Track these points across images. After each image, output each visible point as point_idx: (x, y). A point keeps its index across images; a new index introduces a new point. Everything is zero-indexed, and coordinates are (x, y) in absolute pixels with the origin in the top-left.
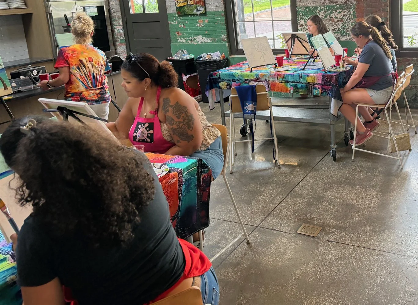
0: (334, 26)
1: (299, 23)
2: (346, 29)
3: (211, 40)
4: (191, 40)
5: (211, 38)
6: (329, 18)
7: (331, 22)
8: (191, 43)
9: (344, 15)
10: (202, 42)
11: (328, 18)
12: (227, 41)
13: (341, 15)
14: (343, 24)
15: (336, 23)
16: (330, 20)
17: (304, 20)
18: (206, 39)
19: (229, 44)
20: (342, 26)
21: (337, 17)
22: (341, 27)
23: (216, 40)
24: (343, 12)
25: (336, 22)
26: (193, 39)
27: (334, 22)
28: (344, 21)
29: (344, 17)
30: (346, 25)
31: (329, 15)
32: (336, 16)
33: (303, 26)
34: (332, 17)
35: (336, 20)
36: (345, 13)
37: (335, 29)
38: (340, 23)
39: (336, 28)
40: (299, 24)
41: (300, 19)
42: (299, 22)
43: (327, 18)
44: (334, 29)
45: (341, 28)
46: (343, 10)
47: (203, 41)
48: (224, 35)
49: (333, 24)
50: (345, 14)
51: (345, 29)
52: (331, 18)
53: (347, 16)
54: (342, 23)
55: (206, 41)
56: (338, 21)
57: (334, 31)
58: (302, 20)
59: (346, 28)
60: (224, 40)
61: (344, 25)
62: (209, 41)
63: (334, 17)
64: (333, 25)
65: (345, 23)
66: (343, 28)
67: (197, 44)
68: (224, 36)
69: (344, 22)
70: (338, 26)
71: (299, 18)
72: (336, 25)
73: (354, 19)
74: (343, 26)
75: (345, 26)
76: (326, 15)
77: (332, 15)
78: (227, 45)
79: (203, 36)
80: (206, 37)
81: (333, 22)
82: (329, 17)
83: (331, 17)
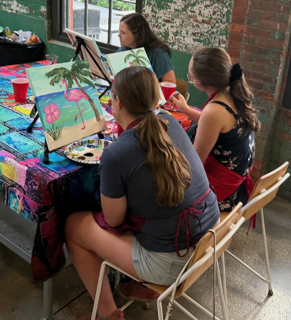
0: (196, 28)
1: (144, 11)
2: (213, 39)
3: (27, 11)
4: (5, 5)
5: (27, 8)
6: (190, 13)
7: (192, 19)
8: (5, 9)
9: (214, 13)
10: (16, 11)
11: (188, 12)
12: (46, 16)
13: (210, 12)
14: (210, 28)
15: (200, 25)
16: (190, 17)
17: (152, 8)
18: (22, 8)
19: (48, 22)
20: (208, 31)
21: (202, 13)
22: (207, 33)
23: (34, 12)
24: (213, 7)
25: (199, 22)
26: (8, 5)
27: (197, 21)
28: (213, 23)
29: (214, 17)
30: (215, 30)
31: (190, 8)
32: (200, 12)
33: (149, 18)
34: (195, 12)
35: (200, 18)
36: (216, 10)
37: (197, 35)
38: (205, 25)
39: (198, 33)
40: (143, 13)
41: (146, 4)
42: (144, 9)
43: (186, 12)
44: (194, 34)
45: (205, 34)
46: (214, 3)
47: (18, 9)
48: (43, 7)
49: (195, 25)
50: (216, 12)
51: (212, 37)
52: (193, 14)
53: (218, 15)
54: (208, 26)
55: (22, 11)
56: (203, 21)
57: (195, 37)
58: (149, 6)
59: (214, 36)
60: (42, 15)
61: (211, 30)
62: (25, 12)
63: (198, 12)
64: (193, 26)
65: (212, 28)
66: (208, 35)
67: (11, 13)
68: (43, 9)
69: (213, 25)
70: (202, 30)
71: (144, 3)
72: (199, 27)
73: (226, 24)
74: (210, 32)
75: (213, 33)
76: (186, 7)
77: (195, 8)
78: (46, 22)
79: (18, 3)
80: (22, 5)
81: (194, 21)
82: (191, 11)
83: (193, 12)
